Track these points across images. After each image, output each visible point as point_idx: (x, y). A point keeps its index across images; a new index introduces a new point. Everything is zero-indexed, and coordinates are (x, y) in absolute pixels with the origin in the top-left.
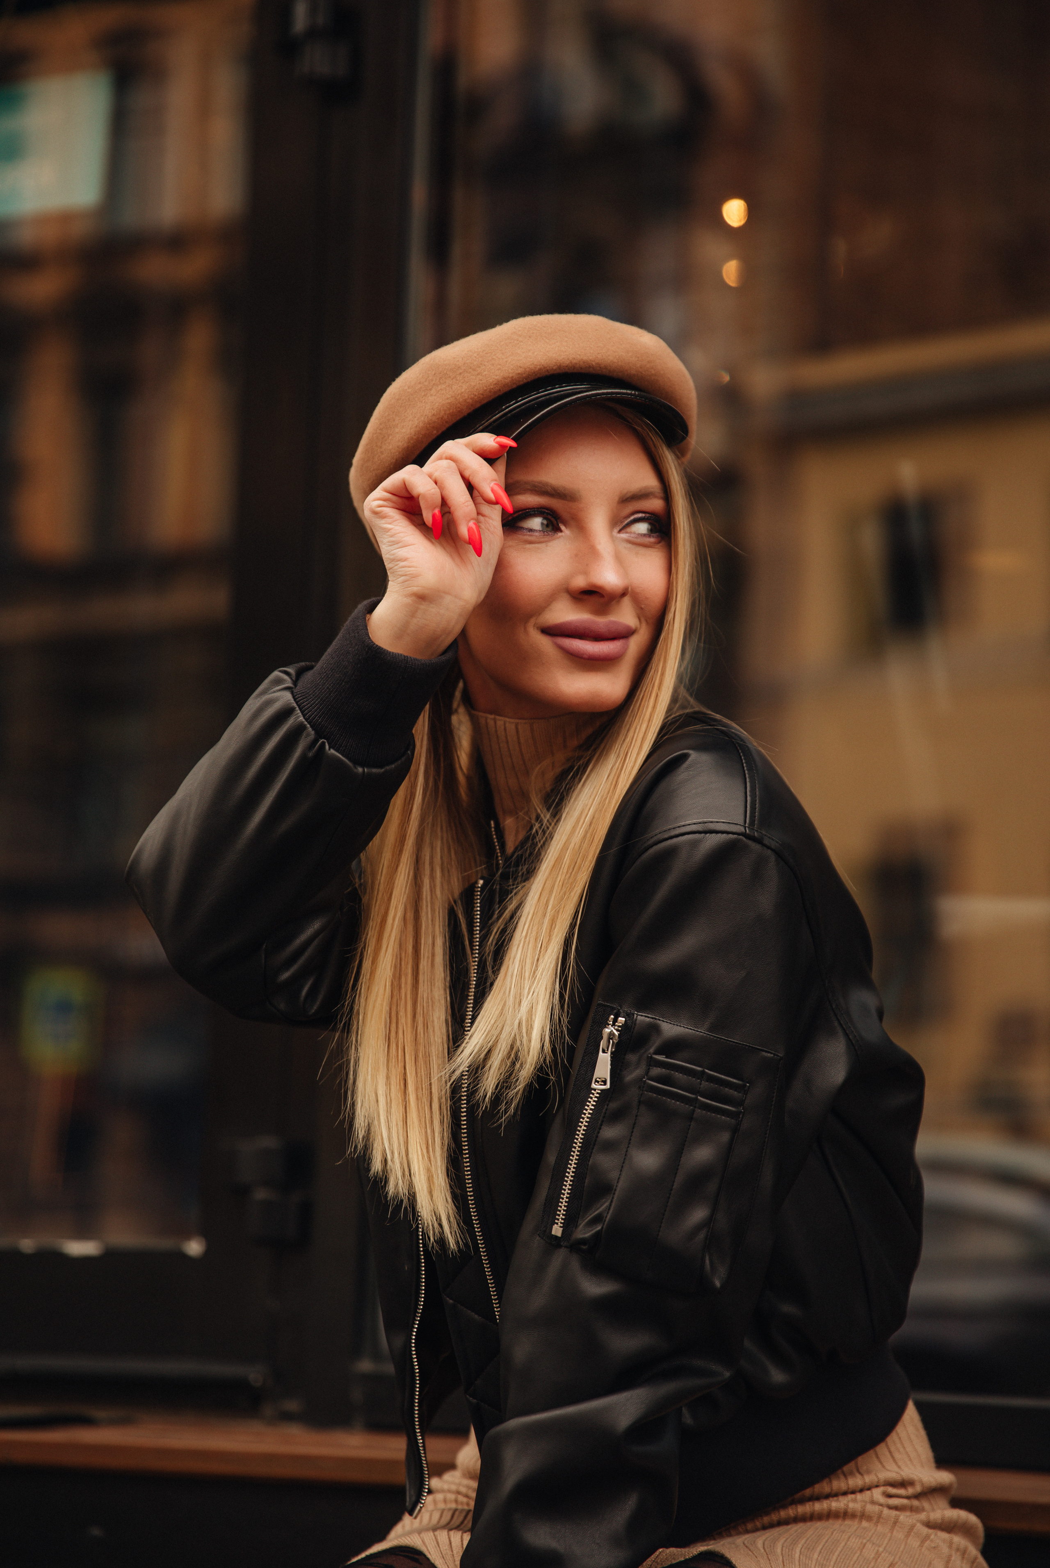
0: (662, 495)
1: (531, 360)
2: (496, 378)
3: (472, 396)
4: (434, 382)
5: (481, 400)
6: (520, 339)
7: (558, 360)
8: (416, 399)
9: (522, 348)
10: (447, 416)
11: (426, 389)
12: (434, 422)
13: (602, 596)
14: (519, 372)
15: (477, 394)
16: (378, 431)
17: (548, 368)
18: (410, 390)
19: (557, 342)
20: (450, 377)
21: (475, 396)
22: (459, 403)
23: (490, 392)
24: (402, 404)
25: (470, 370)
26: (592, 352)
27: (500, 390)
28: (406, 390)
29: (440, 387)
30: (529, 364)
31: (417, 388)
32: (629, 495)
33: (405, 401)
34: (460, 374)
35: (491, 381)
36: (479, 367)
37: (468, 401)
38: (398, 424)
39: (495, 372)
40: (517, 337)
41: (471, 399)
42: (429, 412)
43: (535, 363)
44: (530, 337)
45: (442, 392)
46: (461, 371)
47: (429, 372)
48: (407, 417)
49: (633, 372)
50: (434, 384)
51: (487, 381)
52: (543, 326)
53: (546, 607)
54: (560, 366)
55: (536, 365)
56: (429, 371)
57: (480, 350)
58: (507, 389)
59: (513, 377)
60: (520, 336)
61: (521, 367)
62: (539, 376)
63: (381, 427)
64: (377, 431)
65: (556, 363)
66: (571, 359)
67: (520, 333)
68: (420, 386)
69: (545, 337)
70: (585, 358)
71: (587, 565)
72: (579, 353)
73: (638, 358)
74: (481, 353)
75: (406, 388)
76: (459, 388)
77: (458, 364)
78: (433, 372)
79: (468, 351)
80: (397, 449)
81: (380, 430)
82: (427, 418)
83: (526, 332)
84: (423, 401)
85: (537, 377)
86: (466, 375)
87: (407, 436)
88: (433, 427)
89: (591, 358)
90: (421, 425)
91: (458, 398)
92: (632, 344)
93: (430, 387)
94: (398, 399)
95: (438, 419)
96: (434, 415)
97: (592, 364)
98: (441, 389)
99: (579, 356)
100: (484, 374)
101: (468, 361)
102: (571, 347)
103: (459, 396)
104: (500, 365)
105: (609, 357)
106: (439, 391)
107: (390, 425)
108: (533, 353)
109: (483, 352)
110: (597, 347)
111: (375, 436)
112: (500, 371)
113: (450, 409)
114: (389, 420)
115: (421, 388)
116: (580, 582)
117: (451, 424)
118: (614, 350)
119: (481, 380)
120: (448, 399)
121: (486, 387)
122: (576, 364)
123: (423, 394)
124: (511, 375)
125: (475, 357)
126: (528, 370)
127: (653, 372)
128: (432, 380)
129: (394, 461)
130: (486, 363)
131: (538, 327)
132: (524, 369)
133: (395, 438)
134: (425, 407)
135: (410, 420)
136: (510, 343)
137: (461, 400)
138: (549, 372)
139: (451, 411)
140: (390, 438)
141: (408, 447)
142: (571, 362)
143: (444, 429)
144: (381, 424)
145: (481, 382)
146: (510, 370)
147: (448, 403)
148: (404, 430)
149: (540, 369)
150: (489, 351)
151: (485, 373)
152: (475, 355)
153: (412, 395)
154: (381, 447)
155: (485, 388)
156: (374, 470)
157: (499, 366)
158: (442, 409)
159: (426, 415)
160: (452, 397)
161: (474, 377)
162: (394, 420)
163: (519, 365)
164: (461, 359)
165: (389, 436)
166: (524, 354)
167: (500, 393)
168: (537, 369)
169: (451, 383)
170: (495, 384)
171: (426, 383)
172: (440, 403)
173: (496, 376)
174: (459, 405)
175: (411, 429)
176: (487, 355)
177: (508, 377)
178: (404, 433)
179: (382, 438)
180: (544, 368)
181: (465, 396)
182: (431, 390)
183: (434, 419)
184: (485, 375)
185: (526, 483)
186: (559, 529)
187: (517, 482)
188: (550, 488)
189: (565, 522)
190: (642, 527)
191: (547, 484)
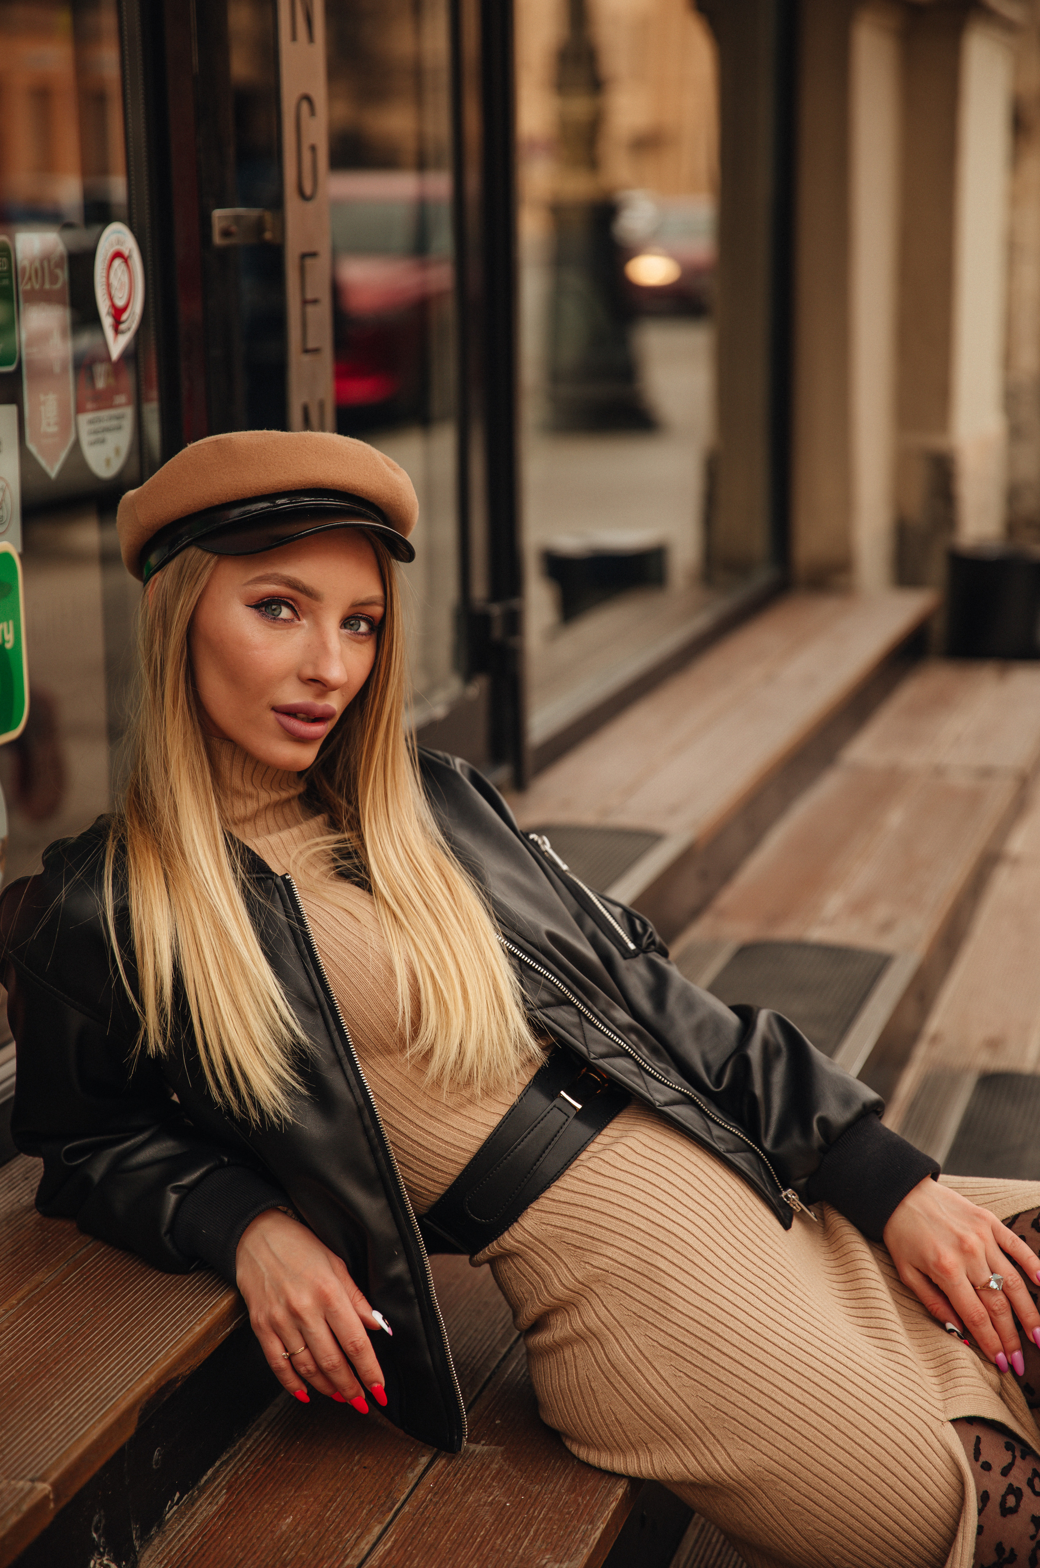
0: (382, 603)
13: (324, 685)
27: (280, 488)
32: (359, 602)
39: (281, 471)
71: (318, 657)
112: (285, 472)
116: (309, 672)
126: (308, 479)
132: (305, 478)
138: (323, 486)
185: (283, 577)
186: (299, 620)
187: (276, 574)
188: (301, 585)
189: (304, 615)
190: (363, 627)
191: (300, 582)
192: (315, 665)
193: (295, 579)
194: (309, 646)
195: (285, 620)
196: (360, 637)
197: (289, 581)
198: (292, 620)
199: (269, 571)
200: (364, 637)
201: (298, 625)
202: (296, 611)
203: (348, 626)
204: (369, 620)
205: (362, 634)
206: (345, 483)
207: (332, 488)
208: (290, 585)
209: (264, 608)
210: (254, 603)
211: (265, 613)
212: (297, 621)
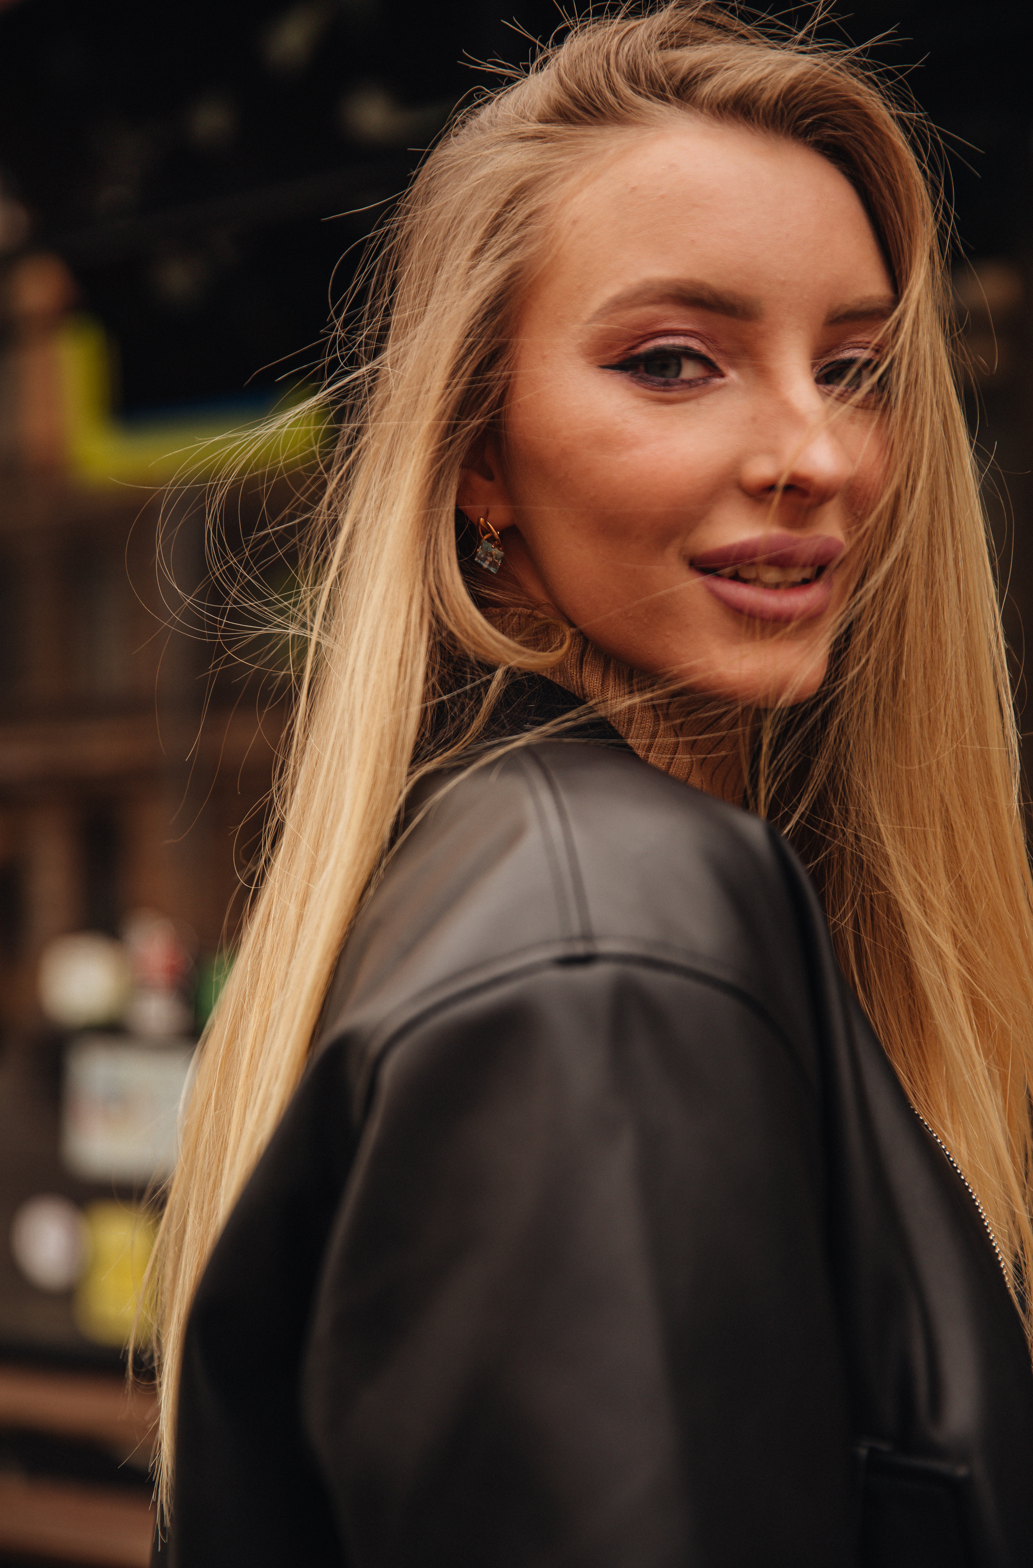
53: (700, 518)
116: (763, 469)
188: (709, 295)
189: (732, 360)
191: (706, 288)
192: (773, 452)
193: (694, 284)
194: (754, 419)
195: (694, 383)
197: (681, 290)
198: (707, 380)
201: (721, 386)
202: (711, 362)
203: (833, 381)
208: (682, 298)
209: (642, 368)
210: (617, 360)
211: (646, 375)
212: (718, 381)
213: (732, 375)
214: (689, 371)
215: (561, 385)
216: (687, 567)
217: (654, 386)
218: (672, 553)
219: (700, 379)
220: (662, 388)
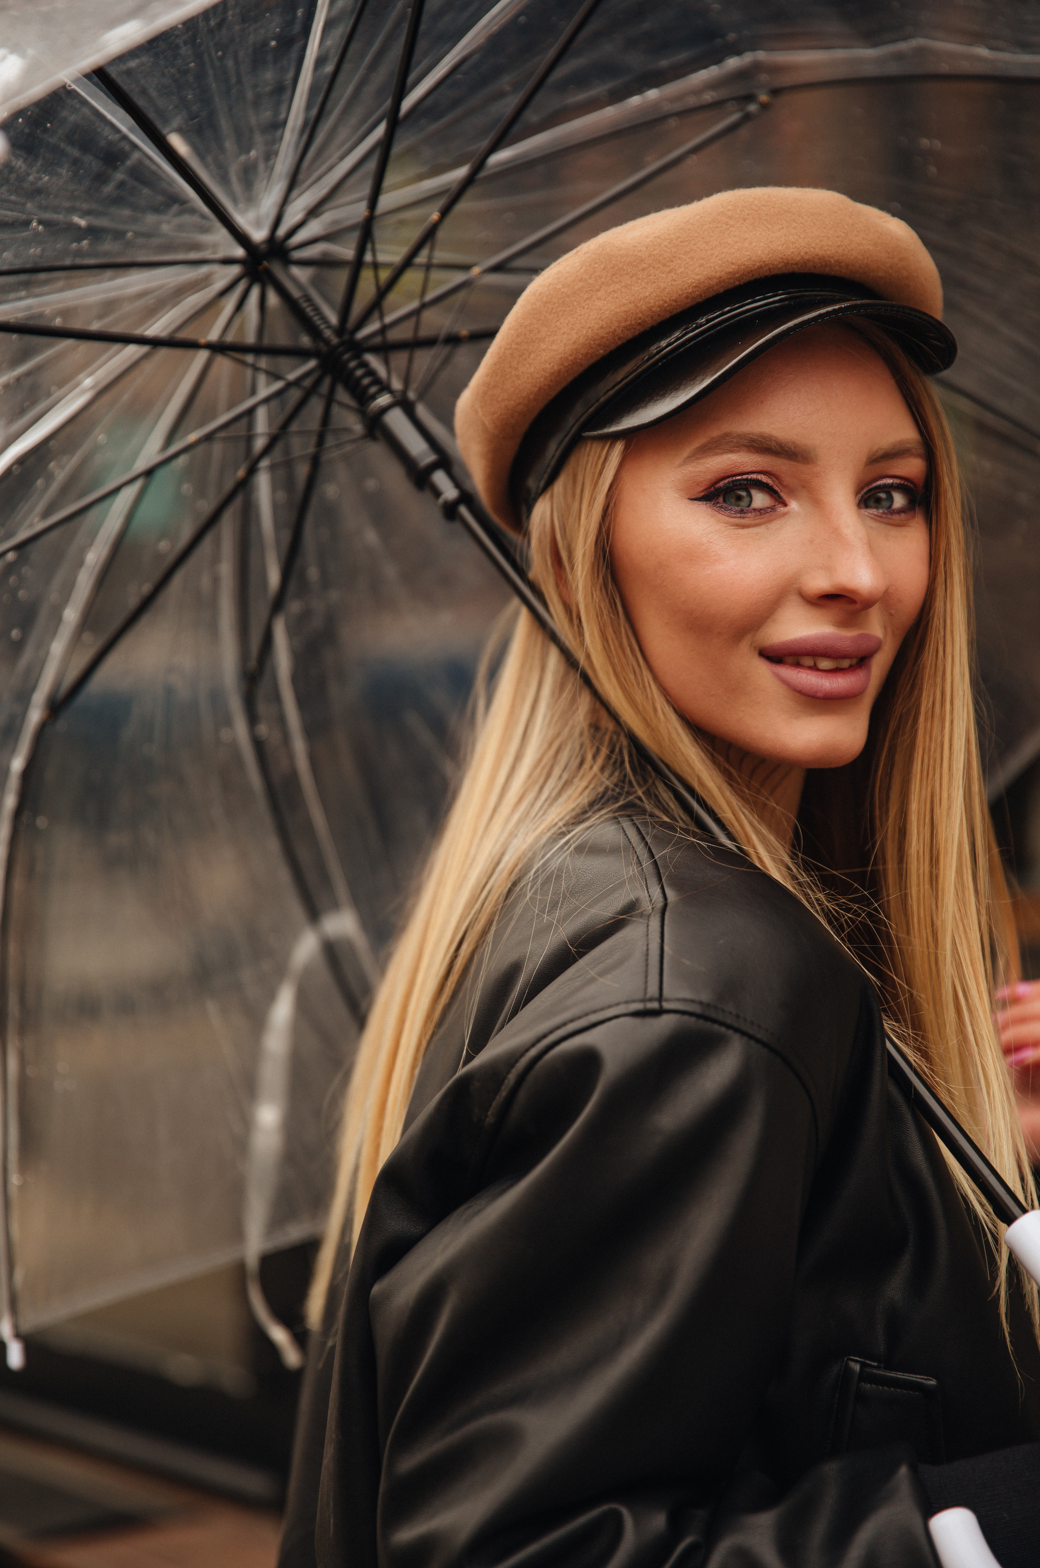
0: (921, 451)
1: (748, 253)
2: (697, 277)
3: (661, 302)
4: (603, 280)
5: (673, 309)
6: (732, 222)
7: (785, 255)
8: (575, 303)
9: (735, 236)
10: (622, 331)
11: (591, 290)
12: (603, 337)
13: (852, 601)
14: (731, 270)
15: (668, 300)
16: (514, 346)
17: (771, 266)
18: (565, 290)
19: (783, 228)
20: (627, 274)
21: (666, 302)
22: (641, 312)
23: (687, 297)
24: (552, 309)
25: (659, 265)
26: (830, 243)
27: (701, 296)
28: (560, 289)
29: (611, 288)
30: (745, 259)
31: (576, 287)
32: (880, 453)
33: (557, 305)
34: (643, 270)
35: (689, 281)
36: (672, 261)
37: (654, 309)
38: (545, 338)
39: (695, 269)
40: (726, 220)
41: (659, 306)
42: (595, 323)
43: (754, 258)
44: (744, 220)
45: (616, 295)
46: (645, 266)
47: (596, 266)
48: (559, 329)
49: (881, 274)
50: (603, 283)
51: (683, 282)
52: (763, 205)
53: (768, 618)
54: (788, 263)
55: (754, 261)
56: (596, 263)
57: (672, 236)
58: (711, 294)
59: (721, 277)
60: (731, 218)
61: (733, 264)
62: (756, 276)
63: (519, 340)
64: (512, 345)
65: (782, 258)
66: (802, 254)
67: (730, 213)
68: (581, 284)
69: (766, 220)
70: (821, 253)
71: (830, 556)
72: (813, 245)
73: (889, 253)
74: (674, 241)
75: (560, 286)
76: (641, 290)
77: (639, 255)
78: (602, 266)
79: (655, 237)
80: (542, 373)
81: (517, 344)
82: (592, 330)
83: (739, 211)
84: (586, 307)
85: (753, 278)
86: (652, 271)
87: (560, 356)
88: (599, 345)
89: (829, 252)
90: (582, 340)
91: (639, 305)
92: (881, 234)
93: (597, 288)
94: (546, 302)
95: (608, 333)
96: (602, 327)
97: (830, 261)
98: (613, 291)
99: (812, 250)
100: (679, 272)
101: (655, 252)
102: (802, 236)
103: (641, 302)
104: (703, 259)
105: (853, 252)
106: (610, 293)
107: (532, 339)
108: (751, 243)
109: (677, 239)
110: (837, 237)
111: (508, 352)
112: (702, 268)
113: (626, 320)
114: (531, 331)
115: (583, 287)
116: (819, 583)
117: (624, 341)
118: (859, 242)
119: (675, 281)
120: (624, 305)
121: (682, 290)
122: (808, 260)
123: (586, 296)
124: (718, 275)
125: (666, 246)
126: (743, 267)
127: (905, 274)
128: (600, 277)
129: (536, 389)
130: (682, 256)
131: (756, 206)
132: (737, 267)
133: (539, 358)
134: (589, 316)
135: (564, 334)
136: (717, 227)
137: (644, 308)
138: (771, 272)
139: (628, 323)
140: (532, 356)
141: (559, 371)
142: (803, 258)
143: (613, 347)
144: (518, 336)
145: (674, 283)
146: (717, 268)
147: (625, 311)
148: (554, 347)
149: (760, 267)
150: (686, 239)
151: (681, 270)
152: (666, 243)
153: (568, 296)
154: (517, 369)
155: (681, 293)
156: (503, 400)
157: (701, 261)
158: (615, 319)
159: (589, 328)
160: (630, 302)
161: (664, 276)
162: (539, 332)
163: (730, 260)
164: (645, 249)
165: (530, 354)
166: (738, 245)
167: (700, 300)
168: (756, 267)
169: (629, 282)
170: (695, 287)
171: (591, 281)
172: (611, 311)
173: (697, 275)
174: (640, 315)
175: (565, 344)
176: (683, 244)
177: (715, 277)
178: (555, 351)
179: (521, 356)
180: (766, 265)
181: (650, 303)
182: (598, 290)
183: (602, 333)
184: (681, 272)
185: (740, 436)
186: (785, 505)
187: (727, 435)
188: (774, 443)
189: (792, 492)
190: (899, 500)
191: (770, 438)
192: (829, 569)
193: (762, 436)
194: (811, 542)
195: (761, 511)
196: (896, 517)
197: (753, 441)
198: (773, 508)
199: (715, 432)
200: (903, 515)
201: (785, 514)
202: (776, 492)
203: (871, 503)
204: (906, 487)
205: (900, 511)
206: (807, 257)
207: (785, 271)
208: (754, 447)
209: (721, 499)
210: (702, 494)
211: (724, 505)
212: (782, 509)
213: (794, 505)
214: (760, 499)
215: (658, 512)
216: (757, 656)
217: (733, 514)
218: (745, 646)
219: (768, 508)
220: (739, 515)
